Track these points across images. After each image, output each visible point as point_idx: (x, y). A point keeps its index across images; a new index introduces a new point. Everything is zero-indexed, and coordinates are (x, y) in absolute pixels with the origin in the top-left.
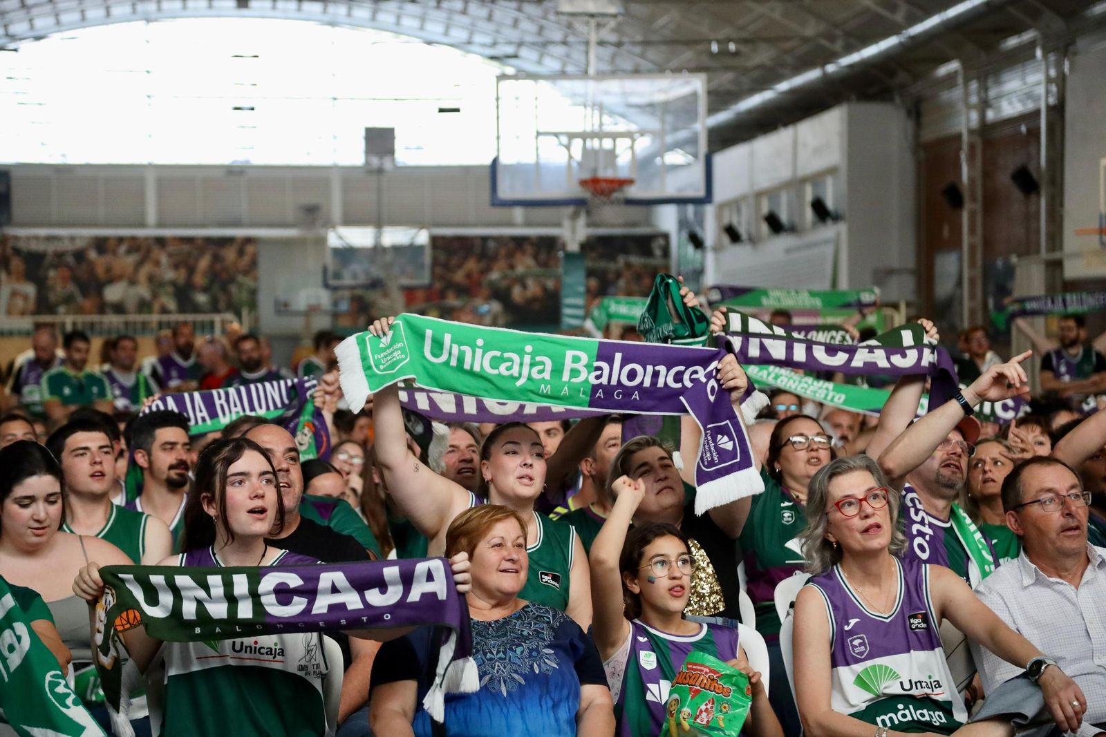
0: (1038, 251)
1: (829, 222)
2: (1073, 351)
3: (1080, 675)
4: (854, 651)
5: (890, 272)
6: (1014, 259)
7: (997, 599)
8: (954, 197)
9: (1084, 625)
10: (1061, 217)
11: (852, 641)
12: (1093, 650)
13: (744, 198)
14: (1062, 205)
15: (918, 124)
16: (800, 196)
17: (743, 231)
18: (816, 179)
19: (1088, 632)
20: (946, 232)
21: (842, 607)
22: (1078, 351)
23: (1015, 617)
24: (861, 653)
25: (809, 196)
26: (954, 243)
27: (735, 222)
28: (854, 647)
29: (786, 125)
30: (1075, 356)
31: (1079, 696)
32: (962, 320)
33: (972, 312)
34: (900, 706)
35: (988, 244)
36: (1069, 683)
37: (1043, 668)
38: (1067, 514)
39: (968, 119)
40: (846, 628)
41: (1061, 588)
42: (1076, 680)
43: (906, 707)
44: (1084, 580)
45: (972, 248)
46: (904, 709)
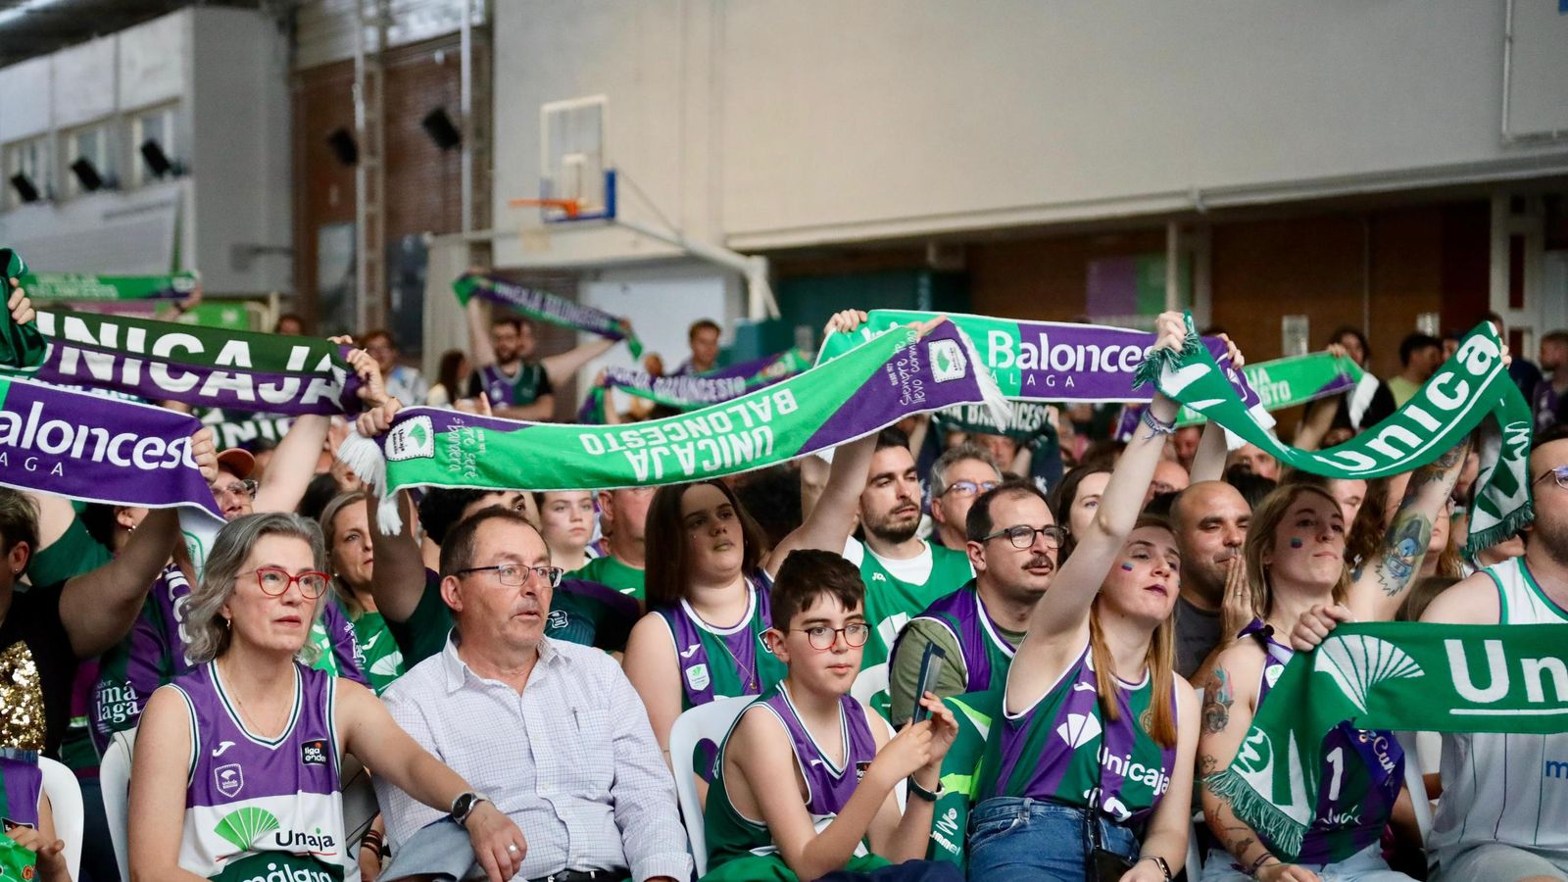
0: (459, 230)
1: (168, 177)
2: (509, 369)
3: (517, 812)
4: (221, 787)
5: (258, 251)
6: (427, 238)
7: (412, 709)
8: (345, 147)
9: (526, 743)
10: (490, 180)
11: (220, 773)
12: (536, 777)
13: (42, 135)
14: (491, 165)
15: (294, 43)
16: (126, 137)
17: (40, 184)
18: (149, 113)
19: (531, 753)
20: (334, 196)
21: (212, 723)
22: (515, 369)
23: (435, 733)
24: (231, 791)
25: (138, 139)
26: (345, 214)
27: (28, 170)
28: (222, 780)
29: (104, 33)
30: (511, 376)
31: (519, 841)
32: (355, 321)
33: (371, 310)
34: (272, 866)
35: (393, 216)
36: (506, 822)
37: (472, 804)
38: (528, 593)
39: (364, 42)
40: (215, 753)
41: (498, 692)
42: (513, 818)
43: (280, 868)
44: (532, 680)
45: (371, 221)
46: (276, 870)
